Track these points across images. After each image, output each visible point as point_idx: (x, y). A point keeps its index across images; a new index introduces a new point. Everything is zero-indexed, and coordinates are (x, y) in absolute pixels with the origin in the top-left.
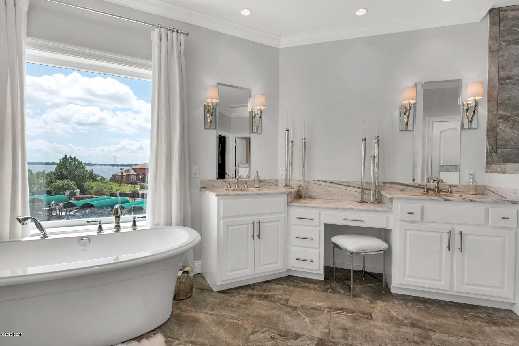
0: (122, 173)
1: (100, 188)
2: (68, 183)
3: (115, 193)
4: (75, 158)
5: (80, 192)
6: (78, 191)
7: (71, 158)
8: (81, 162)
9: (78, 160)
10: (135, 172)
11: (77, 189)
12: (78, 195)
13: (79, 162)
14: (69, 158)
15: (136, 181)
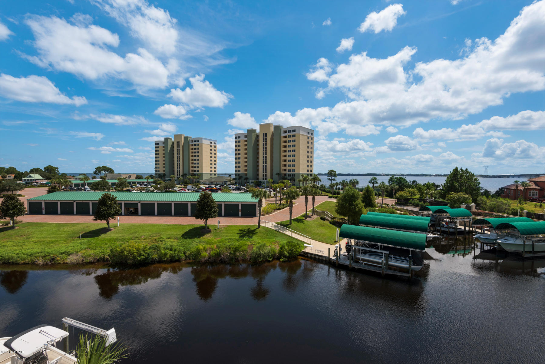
0: (517, 187)
1: (497, 204)
2: (464, 196)
3: (520, 213)
4: (467, 169)
5: (476, 207)
6: (473, 205)
7: (462, 170)
8: (474, 174)
9: (470, 172)
10: (537, 185)
11: (473, 203)
12: (474, 209)
13: (471, 174)
14: (460, 171)
15: (539, 198)
